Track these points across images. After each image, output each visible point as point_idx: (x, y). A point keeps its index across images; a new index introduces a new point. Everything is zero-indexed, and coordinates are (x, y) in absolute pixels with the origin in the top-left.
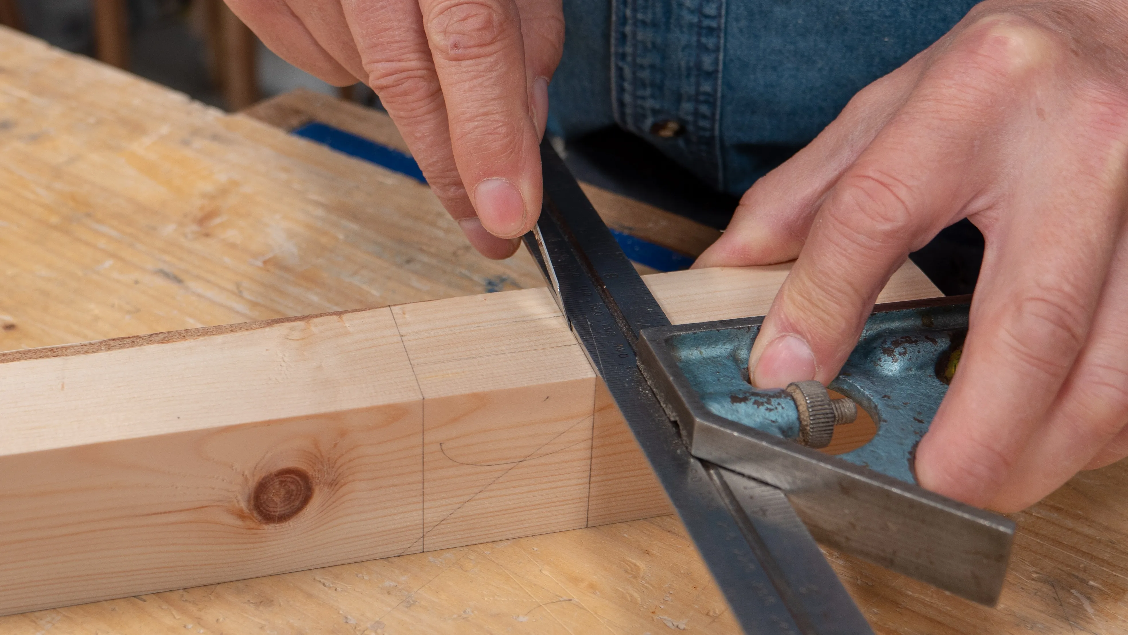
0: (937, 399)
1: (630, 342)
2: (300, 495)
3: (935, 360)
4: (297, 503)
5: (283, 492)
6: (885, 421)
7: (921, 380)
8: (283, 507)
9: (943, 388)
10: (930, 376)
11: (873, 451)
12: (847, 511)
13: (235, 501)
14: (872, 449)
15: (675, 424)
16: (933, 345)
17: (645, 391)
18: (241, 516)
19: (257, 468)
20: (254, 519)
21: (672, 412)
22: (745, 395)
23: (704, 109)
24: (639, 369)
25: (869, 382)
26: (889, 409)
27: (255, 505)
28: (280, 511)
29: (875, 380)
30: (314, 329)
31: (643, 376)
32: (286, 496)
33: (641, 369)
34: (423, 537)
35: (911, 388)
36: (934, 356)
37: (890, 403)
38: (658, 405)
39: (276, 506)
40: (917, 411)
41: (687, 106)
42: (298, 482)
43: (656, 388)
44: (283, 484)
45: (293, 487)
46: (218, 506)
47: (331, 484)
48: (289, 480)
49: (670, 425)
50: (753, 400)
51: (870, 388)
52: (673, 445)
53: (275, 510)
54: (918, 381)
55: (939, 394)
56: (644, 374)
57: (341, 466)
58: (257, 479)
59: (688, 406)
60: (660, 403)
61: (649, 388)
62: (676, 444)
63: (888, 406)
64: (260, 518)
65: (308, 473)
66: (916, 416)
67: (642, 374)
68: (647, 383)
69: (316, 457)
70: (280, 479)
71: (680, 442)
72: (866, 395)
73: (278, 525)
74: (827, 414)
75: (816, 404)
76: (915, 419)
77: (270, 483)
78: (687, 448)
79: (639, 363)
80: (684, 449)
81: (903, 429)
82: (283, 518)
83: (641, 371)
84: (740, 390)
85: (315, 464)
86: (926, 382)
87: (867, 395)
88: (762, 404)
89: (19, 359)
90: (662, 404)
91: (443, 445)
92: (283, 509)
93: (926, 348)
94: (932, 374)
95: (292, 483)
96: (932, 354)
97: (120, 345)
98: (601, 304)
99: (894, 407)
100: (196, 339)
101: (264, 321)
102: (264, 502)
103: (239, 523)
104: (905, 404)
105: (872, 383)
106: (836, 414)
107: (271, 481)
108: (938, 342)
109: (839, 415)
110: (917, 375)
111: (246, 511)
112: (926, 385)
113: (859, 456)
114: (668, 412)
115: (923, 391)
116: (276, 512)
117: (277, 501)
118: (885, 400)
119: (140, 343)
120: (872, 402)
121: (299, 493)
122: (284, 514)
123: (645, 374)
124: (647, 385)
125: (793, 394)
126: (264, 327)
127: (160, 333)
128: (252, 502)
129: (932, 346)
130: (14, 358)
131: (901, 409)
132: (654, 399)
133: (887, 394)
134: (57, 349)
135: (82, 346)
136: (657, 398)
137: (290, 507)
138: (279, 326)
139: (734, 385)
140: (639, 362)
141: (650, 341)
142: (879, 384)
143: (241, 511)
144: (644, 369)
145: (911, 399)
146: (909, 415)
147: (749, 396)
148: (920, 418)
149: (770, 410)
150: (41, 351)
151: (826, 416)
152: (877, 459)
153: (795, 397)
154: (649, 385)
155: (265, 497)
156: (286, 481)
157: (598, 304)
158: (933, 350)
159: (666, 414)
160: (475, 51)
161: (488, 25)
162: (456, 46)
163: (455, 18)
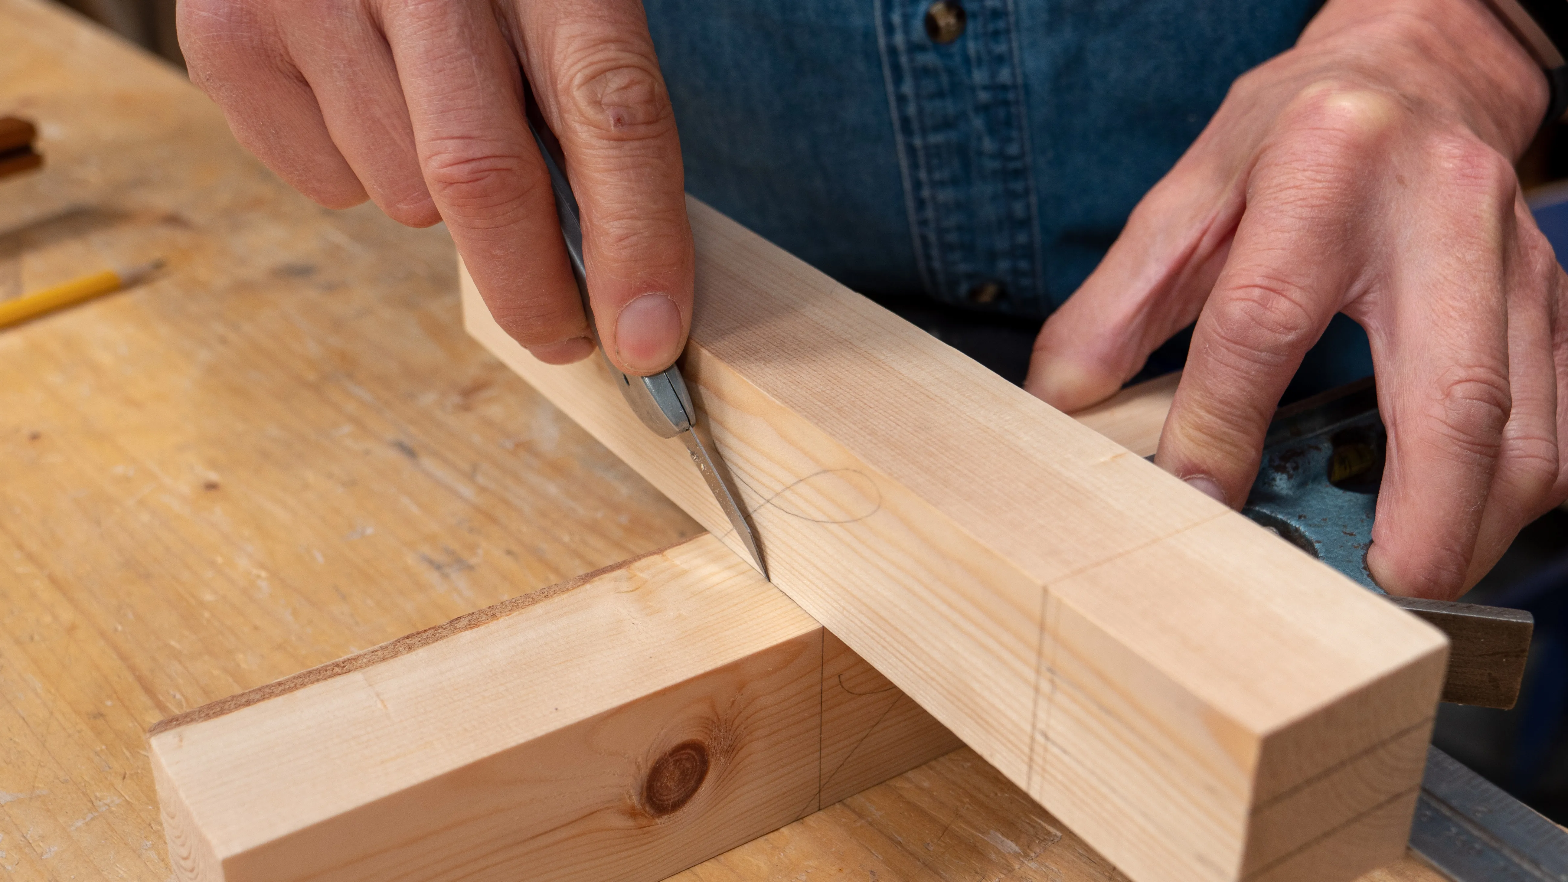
2: (695, 772)
4: (692, 783)
5: (677, 773)
8: (678, 791)
13: (627, 797)
18: (633, 814)
19: (651, 751)
20: (646, 815)
23: (1023, 265)
27: (648, 796)
28: (674, 798)
30: (644, 575)
32: (681, 777)
34: (820, 791)
39: (670, 793)
41: (1003, 265)
42: (693, 757)
44: (678, 764)
45: (688, 765)
46: (608, 808)
47: (727, 752)
48: (684, 757)
53: (669, 797)
57: (739, 726)
58: (650, 764)
64: (652, 812)
65: (704, 743)
69: (713, 722)
70: (674, 758)
73: (672, 815)
77: (664, 765)
82: (677, 805)
85: (712, 731)
89: (303, 685)
91: (842, 677)
92: (677, 794)
95: (687, 759)
97: (419, 641)
100: (510, 614)
101: (577, 578)
102: (658, 791)
103: (630, 823)
107: (665, 762)
111: (638, 806)
116: (670, 800)
117: (671, 786)
119: (444, 633)
121: (694, 770)
122: (678, 801)
126: (582, 585)
127: (460, 618)
128: (645, 794)
130: (296, 685)
134: (343, 663)
135: (373, 652)
137: (685, 790)
138: (599, 579)
143: (633, 808)
150: (325, 669)
155: (659, 784)
156: (681, 759)
160: (642, 129)
161: (652, 98)
162: (620, 122)
163: (613, 85)
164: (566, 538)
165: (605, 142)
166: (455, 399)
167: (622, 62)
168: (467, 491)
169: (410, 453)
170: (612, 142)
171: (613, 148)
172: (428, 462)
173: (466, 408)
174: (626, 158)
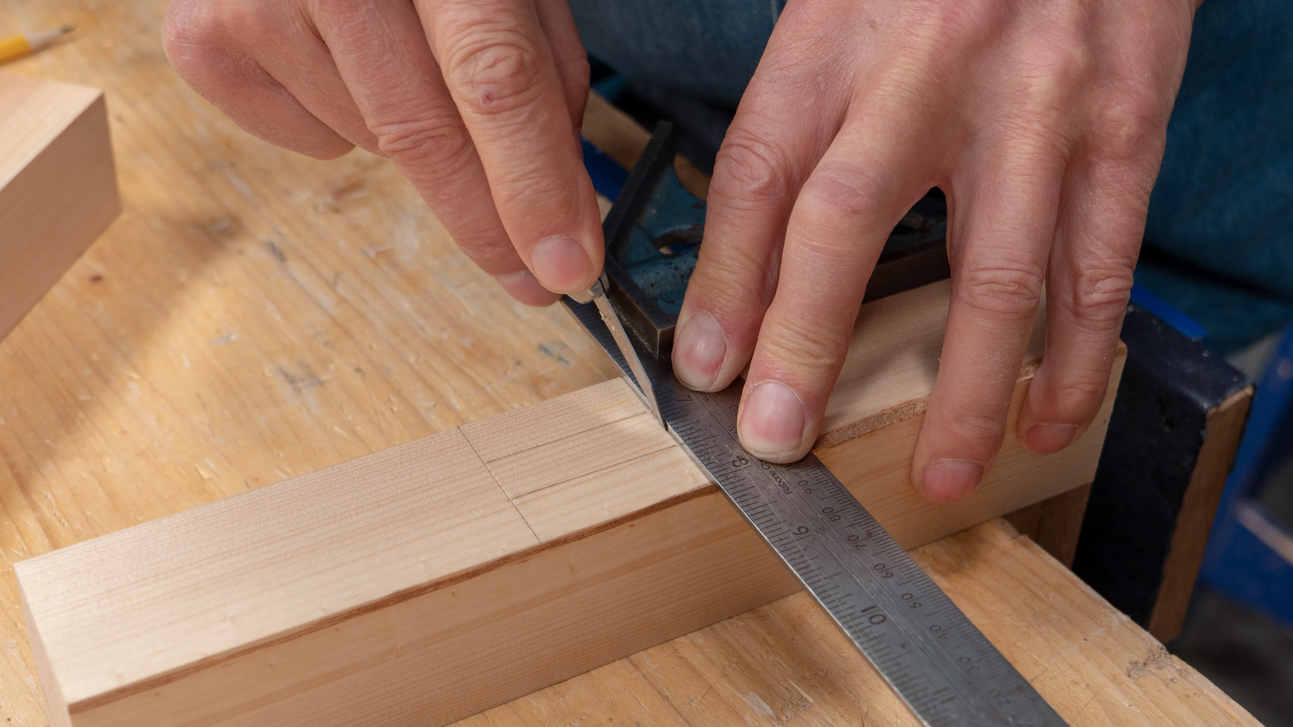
160: (511, 101)
161: (521, 68)
162: (488, 98)
163: (482, 64)
164: (412, 359)
165: (482, 116)
166: (327, 198)
167: (487, 43)
168: (327, 301)
169: (280, 255)
170: (486, 116)
171: (489, 121)
173: (337, 210)
174: (501, 129)
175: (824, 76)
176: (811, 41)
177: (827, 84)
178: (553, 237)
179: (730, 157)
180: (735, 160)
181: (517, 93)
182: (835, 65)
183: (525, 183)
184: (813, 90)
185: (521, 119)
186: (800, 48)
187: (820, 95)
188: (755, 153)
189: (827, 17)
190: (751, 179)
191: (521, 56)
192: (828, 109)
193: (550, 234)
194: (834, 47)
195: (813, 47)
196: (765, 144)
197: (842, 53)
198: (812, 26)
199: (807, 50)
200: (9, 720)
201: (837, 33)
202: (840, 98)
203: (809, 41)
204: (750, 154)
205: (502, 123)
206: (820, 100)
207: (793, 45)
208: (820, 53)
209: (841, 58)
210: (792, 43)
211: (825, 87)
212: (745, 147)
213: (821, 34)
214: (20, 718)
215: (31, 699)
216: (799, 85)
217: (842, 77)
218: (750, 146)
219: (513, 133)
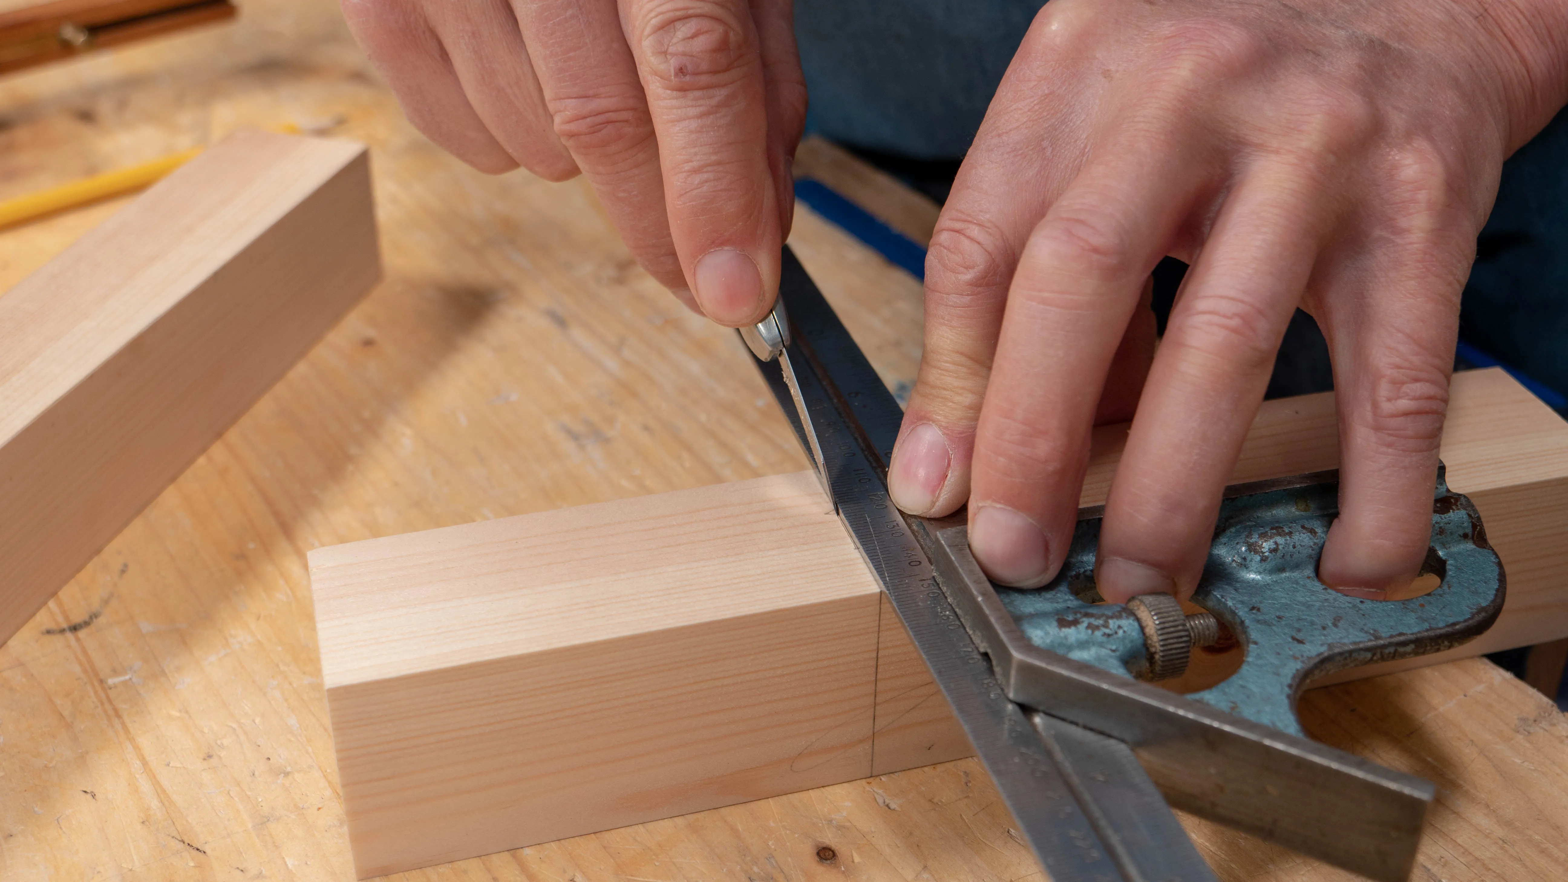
0: (1319, 609)
1: (922, 544)
3: (1316, 556)
6: (1256, 643)
7: (1297, 583)
9: (1326, 594)
10: (1309, 578)
11: (1243, 687)
12: (1213, 771)
14: (1241, 682)
15: (985, 655)
16: (1311, 537)
17: (945, 612)
21: (982, 642)
22: (1075, 617)
24: (935, 581)
25: (1231, 588)
26: (1259, 626)
29: (1239, 585)
31: (942, 590)
33: (939, 581)
35: (1286, 596)
36: (1313, 552)
37: (1260, 618)
38: (962, 629)
40: (1296, 628)
43: (959, 609)
49: (979, 657)
50: (1085, 624)
51: (1234, 597)
52: (985, 686)
54: (1295, 586)
55: (1321, 602)
56: (942, 588)
59: (1003, 637)
60: (965, 628)
61: (949, 607)
62: (987, 684)
63: (1258, 621)
66: (1294, 634)
67: (940, 588)
68: (947, 600)
71: (994, 682)
72: (1228, 607)
74: (1181, 637)
75: (1167, 625)
76: (1294, 638)
78: (1002, 690)
79: (935, 574)
80: (999, 691)
81: (1279, 654)
83: (938, 584)
84: (1068, 607)
86: (1304, 586)
87: (1230, 607)
88: (1097, 628)
90: (968, 630)
93: (1303, 541)
94: (1311, 575)
96: (1311, 549)
98: (882, 493)
99: (1265, 623)
104: (1279, 617)
105: (1235, 590)
106: (1192, 634)
108: (1317, 533)
109: (1195, 636)
110: (1292, 577)
112: (1304, 590)
113: (1225, 694)
114: (977, 640)
115: (1301, 599)
118: (1253, 613)
120: (1237, 617)
123: (944, 589)
124: (947, 604)
125: (1137, 613)
129: (1310, 539)
131: (1275, 625)
132: (957, 622)
133: (1256, 605)
136: (961, 622)
139: (1060, 600)
140: (936, 572)
141: (949, 546)
142: (1244, 591)
144: (942, 583)
145: (1286, 611)
146: (1285, 634)
147: (1081, 618)
148: (1299, 636)
149: (1109, 635)
151: (1180, 640)
152: (1248, 697)
153: (1139, 616)
154: (951, 603)
157: (879, 493)
158: (1312, 544)
159: (973, 643)
160: (705, 79)
161: (723, 46)
162: (681, 71)
163: (680, 35)
164: (703, 418)
165: (669, 92)
166: (610, 272)
167: (691, 12)
168: (611, 363)
169: (561, 322)
170: (675, 92)
171: (677, 98)
172: (578, 334)
173: (620, 281)
174: (688, 109)
175: (1051, 140)
176: (1035, 100)
177: (1053, 149)
178: (726, 248)
179: (940, 245)
180: (945, 248)
181: (714, 72)
182: (1064, 127)
183: (705, 176)
184: (1038, 157)
185: (714, 101)
186: (1021, 109)
187: (1045, 162)
188: (969, 237)
189: (1053, 70)
190: (965, 268)
191: (726, 34)
192: (1056, 179)
193: (723, 244)
194: (1062, 106)
195: (1037, 108)
196: (980, 225)
197: (1072, 113)
198: (1035, 83)
199: (1029, 111)
200: (269, 759)
201: (1066, 89)
202: (1070, 165)
203: (1032, 100)
204: (963, 238)
205: (690, 103)
206: (1046, 168)
207: (1014, 107)
208: (1045, 114)
209: (1071, 118)
210: (1013, 105)
211: (1052, 153)
212: (957, 231)
213: (1047, 92)
214: (281, 757)
215: (293, 739)
216: (1020, 152)
217: (1073, 140)
218: (962, 230)
219: (701, 116)
